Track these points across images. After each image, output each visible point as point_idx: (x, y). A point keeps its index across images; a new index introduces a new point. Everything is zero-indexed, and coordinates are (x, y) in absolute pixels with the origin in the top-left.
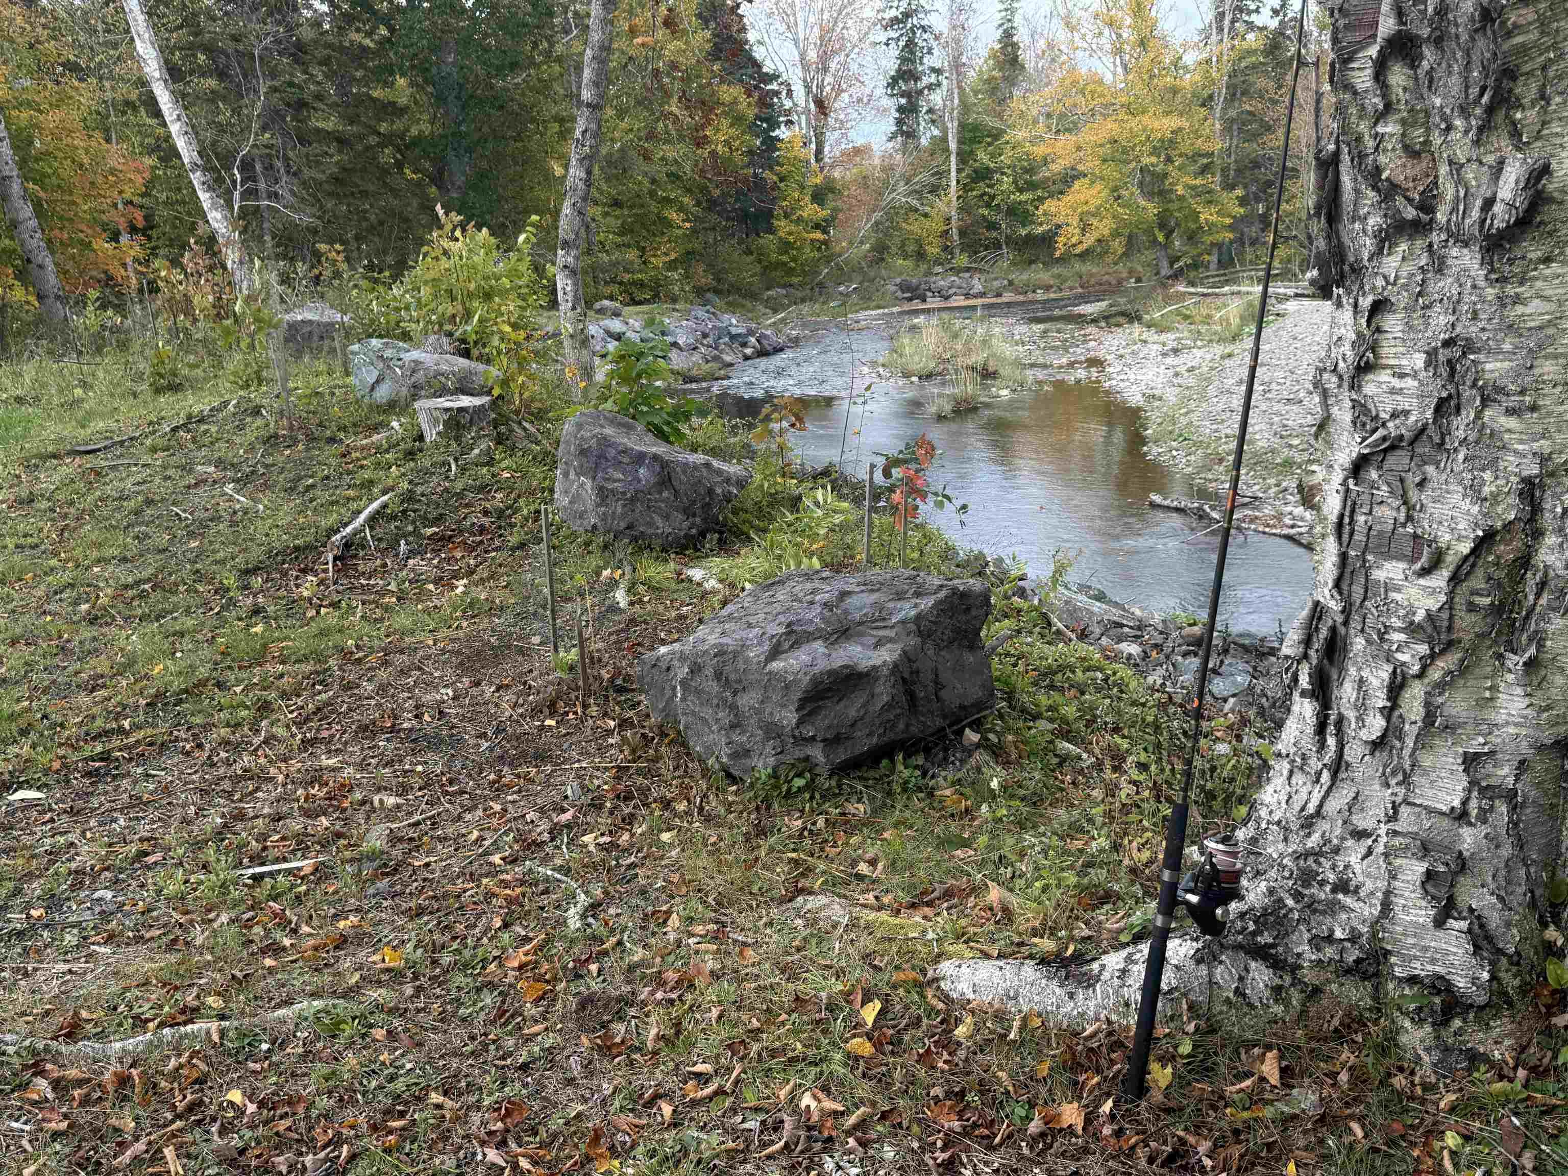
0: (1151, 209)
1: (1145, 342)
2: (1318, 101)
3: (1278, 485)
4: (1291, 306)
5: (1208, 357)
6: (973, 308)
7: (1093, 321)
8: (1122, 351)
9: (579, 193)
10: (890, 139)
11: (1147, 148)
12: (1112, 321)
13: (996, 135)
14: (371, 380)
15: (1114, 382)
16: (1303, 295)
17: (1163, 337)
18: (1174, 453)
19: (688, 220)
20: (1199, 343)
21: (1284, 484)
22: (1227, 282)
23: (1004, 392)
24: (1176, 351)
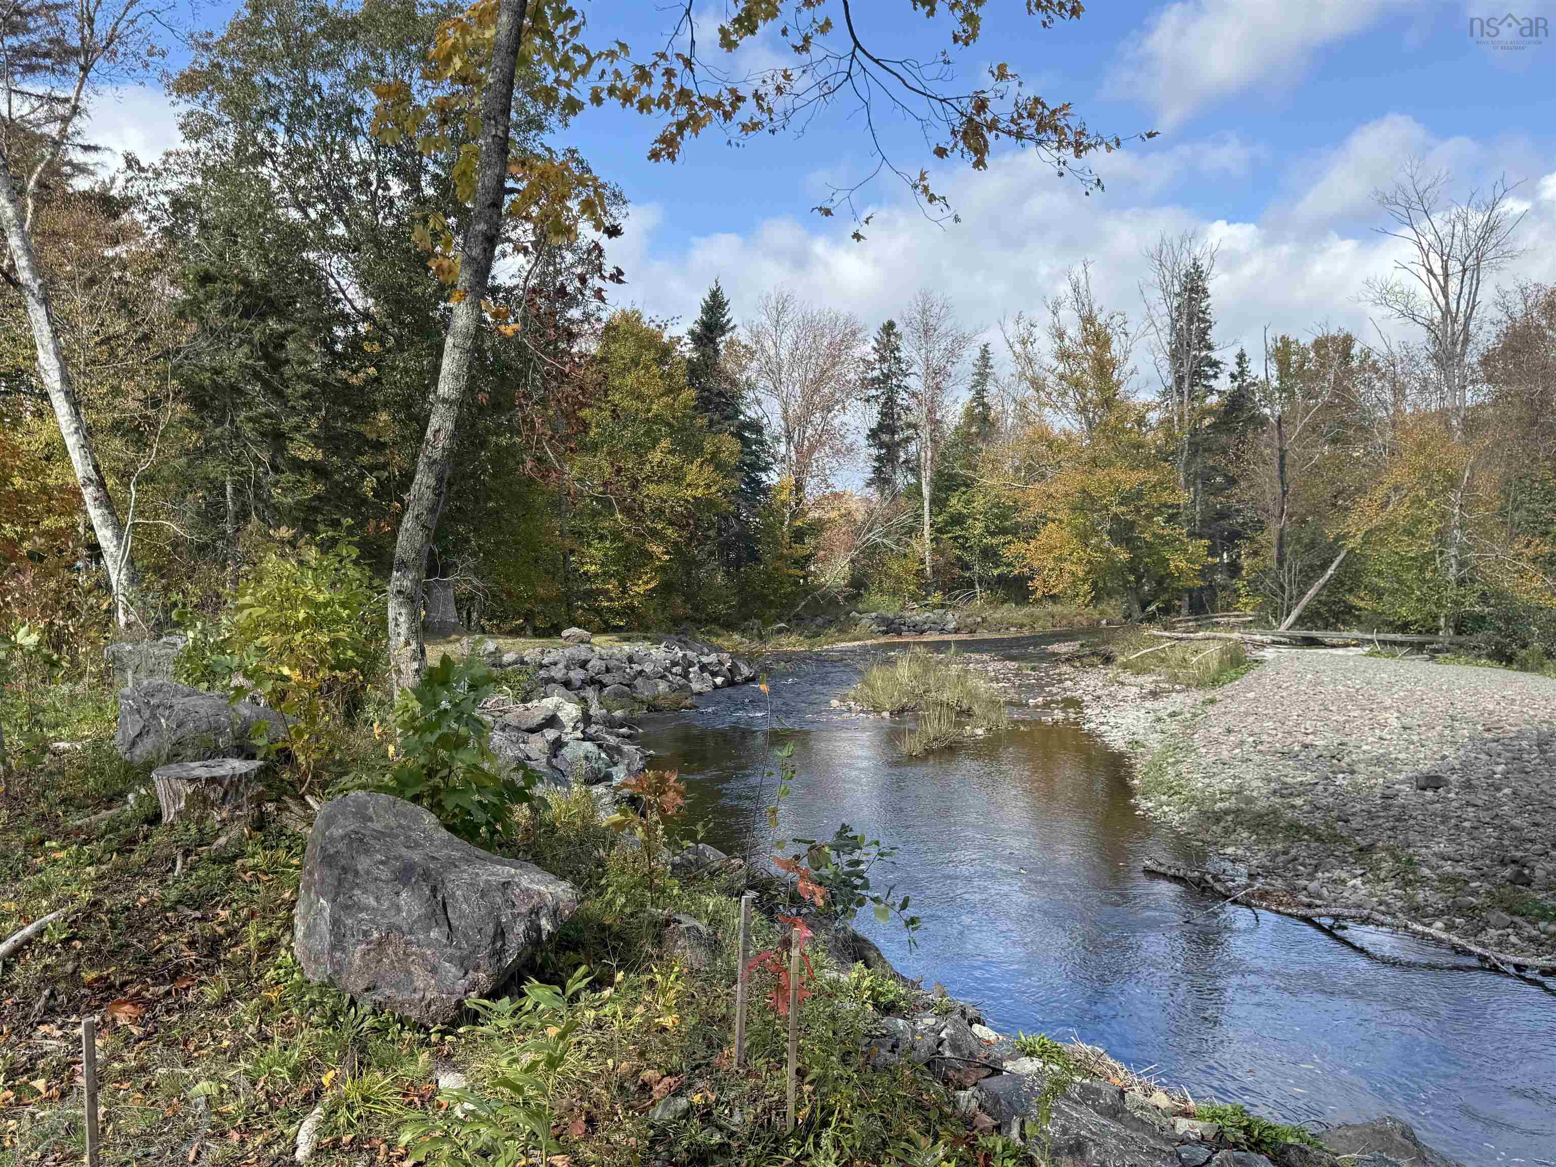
0: (1123, 556)
1: (1122, 683)
2: (1282, 458)
3: (1285, 853)
4: (1269, 653)
5: (1189, 701)
6: (947, 644)
7: (1067, 660)
8: (1099, 692)
9: (425, 503)
10: (868, 485)
11: (1116, 499)
12: (1085, 660)
13: (968, 484)
14: (132, 733)
15: (1093, 725)
16: (1280, 643)
17: (1140, 680)
18: (1166, 809)
19: (667, 553)
20: (1177, 687)
21: (1293, 852)
22: (1199, 628)
23: (979, 731)
24: (1154, 694)
